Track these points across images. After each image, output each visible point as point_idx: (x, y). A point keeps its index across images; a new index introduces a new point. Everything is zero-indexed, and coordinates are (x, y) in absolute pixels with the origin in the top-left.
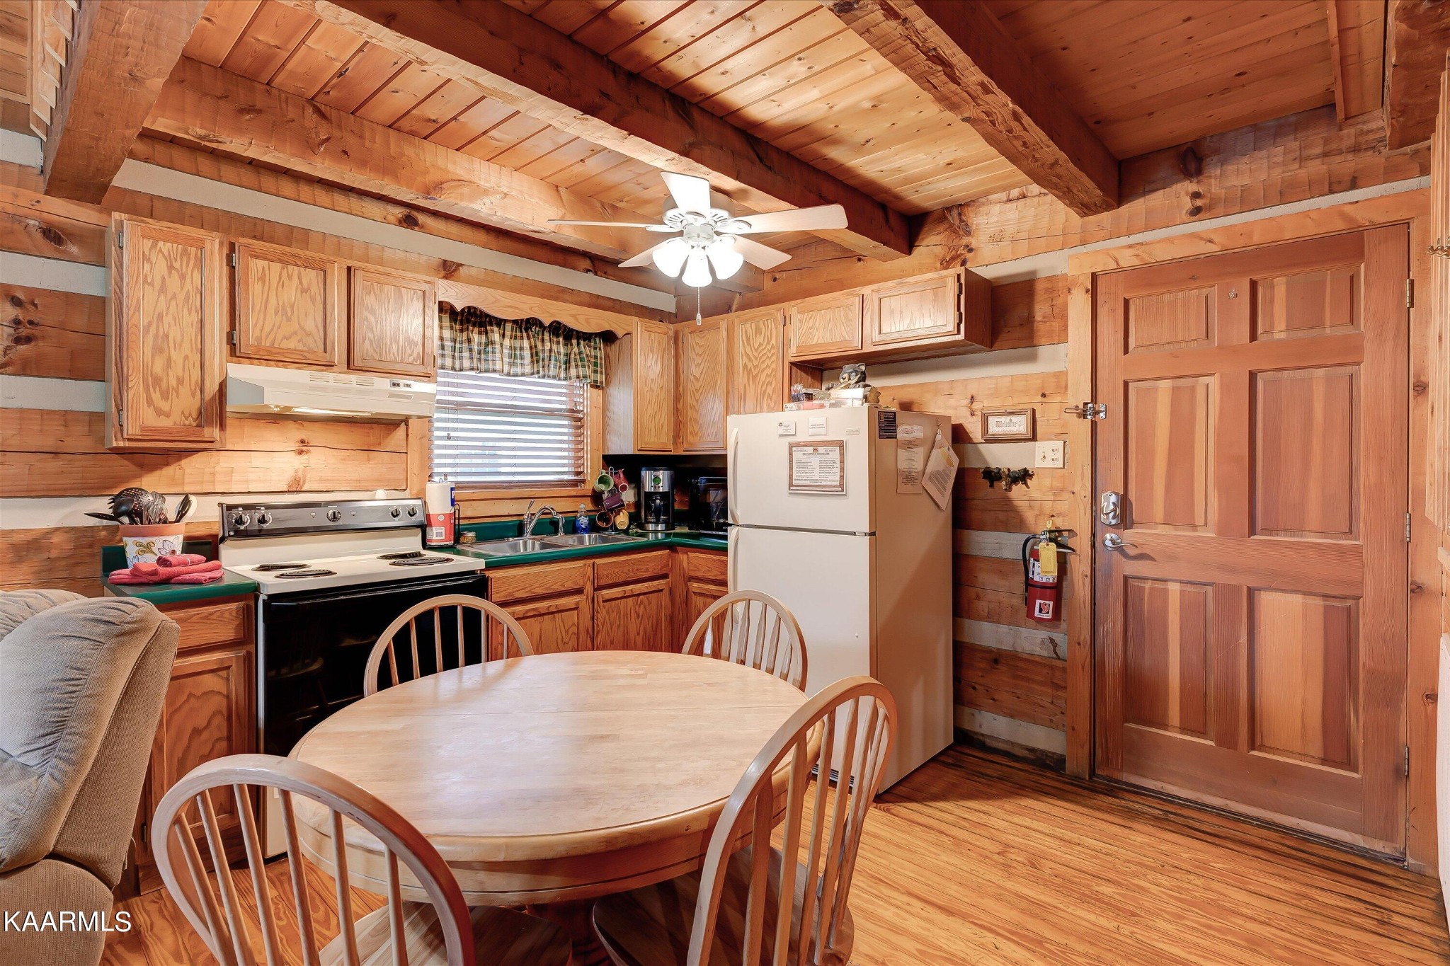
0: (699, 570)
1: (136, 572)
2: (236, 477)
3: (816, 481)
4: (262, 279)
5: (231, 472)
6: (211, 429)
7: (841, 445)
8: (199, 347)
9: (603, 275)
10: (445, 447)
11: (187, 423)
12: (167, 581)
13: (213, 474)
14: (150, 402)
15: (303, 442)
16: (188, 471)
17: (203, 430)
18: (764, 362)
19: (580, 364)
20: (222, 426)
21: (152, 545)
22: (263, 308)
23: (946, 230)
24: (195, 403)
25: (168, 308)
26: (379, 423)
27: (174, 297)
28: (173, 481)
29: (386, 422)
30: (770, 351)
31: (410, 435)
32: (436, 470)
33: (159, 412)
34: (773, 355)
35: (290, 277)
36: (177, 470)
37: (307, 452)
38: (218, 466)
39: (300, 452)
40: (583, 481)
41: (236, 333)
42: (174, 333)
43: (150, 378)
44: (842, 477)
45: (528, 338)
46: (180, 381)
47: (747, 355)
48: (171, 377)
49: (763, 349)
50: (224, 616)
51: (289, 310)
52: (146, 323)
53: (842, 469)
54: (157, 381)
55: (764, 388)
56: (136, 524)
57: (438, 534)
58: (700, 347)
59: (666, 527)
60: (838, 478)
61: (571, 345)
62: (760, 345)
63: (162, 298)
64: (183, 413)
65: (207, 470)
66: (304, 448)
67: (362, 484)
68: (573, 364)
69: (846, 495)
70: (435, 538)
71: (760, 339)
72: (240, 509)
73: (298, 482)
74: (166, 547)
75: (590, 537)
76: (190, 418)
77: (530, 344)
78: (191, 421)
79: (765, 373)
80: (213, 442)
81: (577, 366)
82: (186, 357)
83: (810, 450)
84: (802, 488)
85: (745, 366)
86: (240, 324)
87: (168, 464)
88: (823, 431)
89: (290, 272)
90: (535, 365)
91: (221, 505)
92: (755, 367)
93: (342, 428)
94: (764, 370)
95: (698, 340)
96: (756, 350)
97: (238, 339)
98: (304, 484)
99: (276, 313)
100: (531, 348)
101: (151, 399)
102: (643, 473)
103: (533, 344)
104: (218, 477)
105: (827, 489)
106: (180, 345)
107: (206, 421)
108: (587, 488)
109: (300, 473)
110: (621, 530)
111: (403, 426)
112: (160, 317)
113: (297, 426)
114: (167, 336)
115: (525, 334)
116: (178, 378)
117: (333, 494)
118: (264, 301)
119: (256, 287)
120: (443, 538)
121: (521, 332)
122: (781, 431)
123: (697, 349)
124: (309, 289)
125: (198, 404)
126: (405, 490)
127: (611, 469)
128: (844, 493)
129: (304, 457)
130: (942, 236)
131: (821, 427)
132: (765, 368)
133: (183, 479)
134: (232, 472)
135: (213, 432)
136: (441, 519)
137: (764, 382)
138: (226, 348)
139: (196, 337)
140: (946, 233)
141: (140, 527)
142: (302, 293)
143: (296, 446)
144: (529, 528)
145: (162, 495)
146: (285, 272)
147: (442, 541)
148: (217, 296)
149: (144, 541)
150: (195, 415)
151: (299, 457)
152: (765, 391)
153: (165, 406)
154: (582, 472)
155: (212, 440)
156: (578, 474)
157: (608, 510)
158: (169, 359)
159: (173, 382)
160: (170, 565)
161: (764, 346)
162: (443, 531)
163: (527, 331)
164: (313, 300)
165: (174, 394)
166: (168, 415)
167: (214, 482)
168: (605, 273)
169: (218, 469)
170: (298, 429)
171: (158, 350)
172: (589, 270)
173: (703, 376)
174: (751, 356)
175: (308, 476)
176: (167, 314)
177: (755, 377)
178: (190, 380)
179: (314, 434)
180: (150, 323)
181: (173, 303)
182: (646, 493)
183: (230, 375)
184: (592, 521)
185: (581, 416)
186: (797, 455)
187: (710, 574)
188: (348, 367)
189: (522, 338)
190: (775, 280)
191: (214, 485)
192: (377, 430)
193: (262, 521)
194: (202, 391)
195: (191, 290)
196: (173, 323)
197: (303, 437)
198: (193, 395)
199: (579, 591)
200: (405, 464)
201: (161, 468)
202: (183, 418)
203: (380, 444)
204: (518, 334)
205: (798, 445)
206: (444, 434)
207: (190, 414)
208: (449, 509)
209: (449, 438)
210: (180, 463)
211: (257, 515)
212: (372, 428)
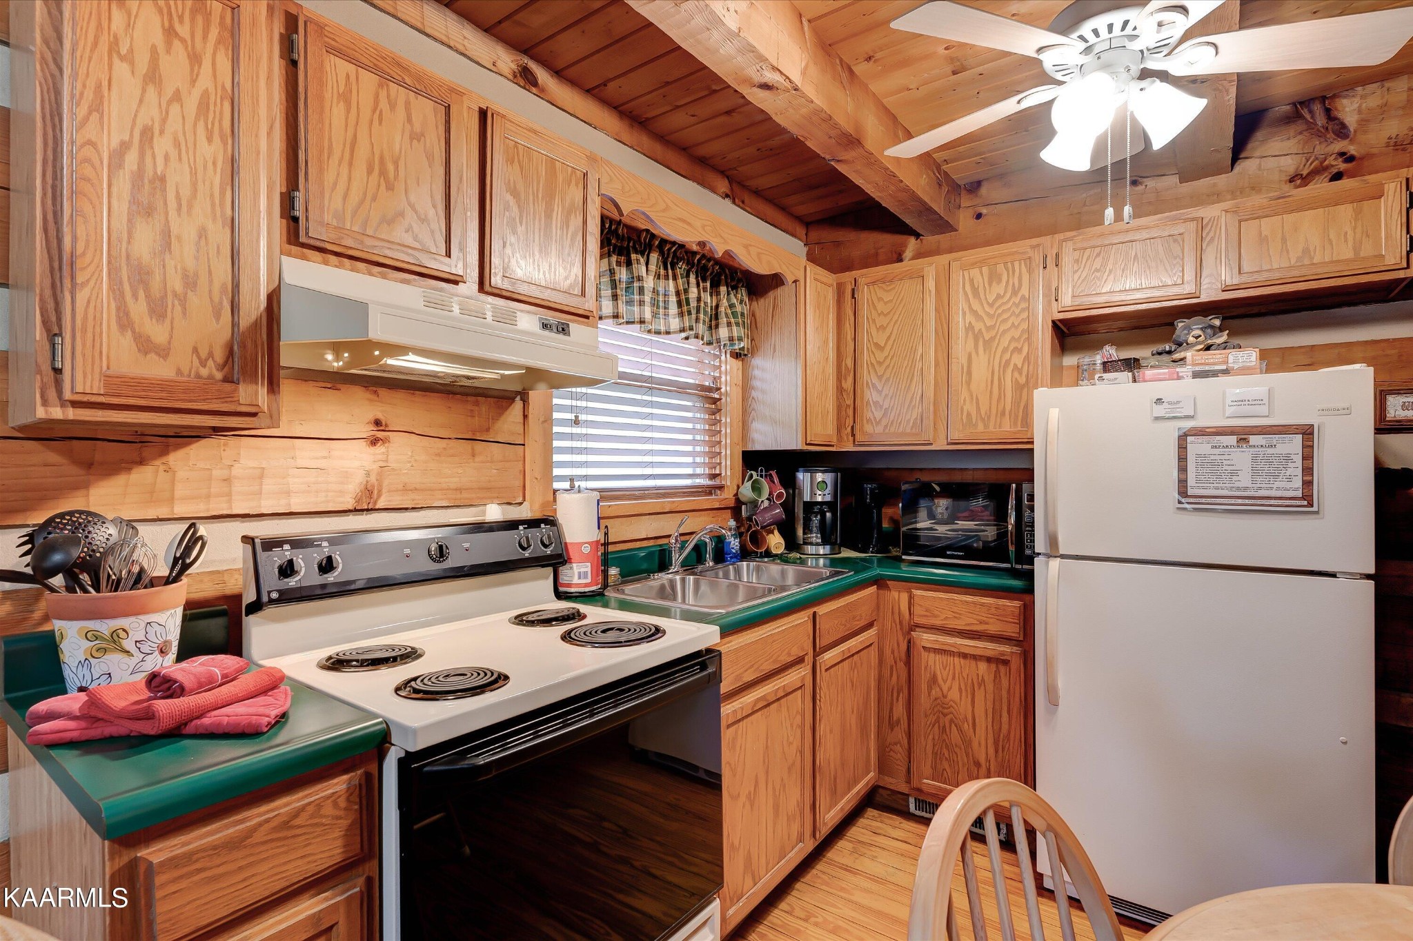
0: (936, 616)
1: (95, 711)
2: (269, 485)
3: (1246, 489)
4: (345, 98)
5: (261, 475)
6: (254, 387)
7: (1307, 433)
8: (229, 212)
9: (741, 205)
10: (572, 437)
11: (204, 372)
12: (176, 733)
13: (227, 480)
14: (125, 321)
15: (377, 423)
16: (181, 474)
17: (236, 390)
18: (1005, 320)
19: (733, 320)
20: (273, 386)
21: (122, 634)
22: (347, 156)
23: (1301, 133)
24: (218, 332)
25: (164, 121)
26: (486, 396)
27: (177, 97)
28: (151, 495)
29: (496, 393)
30: (1017, 305)
31: (530, 416)
32: (557, 472)
33: (145, 346)
34: (1023, 310)
35: (393, 106)
36: (161, 473)
37: (385, 441)
38: (237, 465)
39: (374, 442)
40: (721, 488)
41: (300, 196)
42: (178, 177)
43: (124, 269)
44: (1308, 484)
45: (675, 278)
46: (190, 282)
47: (975, 313)
48: (170, 271)
49: (1004, 304)
50: (323, 812)
51: (391, 167)
52: (115, 143)
53: (1308, 470)
54: (141, 276)
55: (1007, 356)
56: (86, 591)
57: (579, 575)
58: (886, 303)
59: (832, 549)
60: (1298, 482)
61: (718, 294)
62: (999, 297)
63: (151, 90)
64: (195, 350)
65: (217, 473)
66: (380, 435)
67: (465, 495)
68: (723, 320)
69: (1317, 513)
70: (576, 580)
71: (998, 289)
72: (287, 547)
73: (371, 492)
74: (151, 636)
75: (748, 566)
76: (210, 363)
77: (677, 286)
78: (211, 370)
79: (1008, 337)
80: (254, 415)
81: (729, 324)
82: (202, 233)
83: (1232, 440)
84: (1209, 500)
85: (970, 328)
86: (306, 179)
87: (141, 462)
88: (1264, 410)
89: (393, 93)
90: (686, 318)
91: (248, 540)
92: (989, 329)
93: (435, 401)
94: (1005, 332)
95: (881, 293)
96: (991, 305)
97: (302, 208)
98: (379, 496)
99: (370, 171)
100: (678, 293)
101: (127, 314)
102: (800, 475)
103: (681, 288)
104: (237, 487)
105: (1272, 502)
106: (190, 206)
107: (243, 371)
108: (728, 496)
109: (373, 479)
110: (776, 555)
111: (518, 404)
112: (147, 135)
113: (369, 395)
114: (163, 179)
115: (670, 272)
116: (185, 276)
117: (422, 513)
118: (348, 142)
119: (335, 110)
120: (589, 580)
121: (666, 268)
122: (1160, 411)
123: (880, 306)
124: (423, 135)
125: (226, 334)
126: (520, 504)
127: (761, 471)
128: (1315, 508)
129: (380, 449)
130: (1292, 142)
131: (1257, 402)
132: (1009, 329)
133: (173, 490)
134: (261, 477)
135: (256, 393)
136: (586, 549)
137: (1005, 350)
138: (279, 224)
139: (222, 193)
140: (1300, 137)
141: (94, 599)
142: (411, 139)
143: (367, 430)
144: (677, 558)
145: (130, 524)
146: (383, 94)
147: (586, 585)
148: (263, 111)
149: (105, 627)
150: (219, 356)
151: (373, 450)
152: (1008, 362)
153: (157, 332)
154: (720, 475)
155: (252, 410)
156: (713, 476)
157: (762, 528)
158: (166, 234)
159: (176, 284)
160: (181, 691)
161: (1005, 299)
162: (589, 569)
163: (673, 269)
164: (430, 157)
165: (178, 308)
166: (164, 352)
167: (229, 494)
168: (743, 202)
169: (237, 471)
170: (370, 400)
171: (144, 209)
172: (727, 196)
173: (890, 342)
174: (981, 312)
175: (385, 483)
176: (162, 132)
177: (987, 344)
178: (211, 282)
179: (397, 410)
180: (125, 146)
181: (175, 109)
182: (805, 503)
183: (288, 278)
184: (743, 547)
185: (716, 396)
186: (1196, 447)
187: (957, 622)
188: (481, 288)
189: (667, 277)
190: (979, 216)
191: (230, 501)
192: (485, 407)
193: (327, 566)
194: (234, 307)
195: (212, 90)
196: (174, 154)
197: (380, 416)
198: (217, 315)
199: (800, 661)
200: (521, 463)
201: (129, 470)
202: (196, 362)
203: (488, 430)
204: (662, 272)
205: (1201, 432)
206: (571, 416)
207: (211, 355)
208: (596, 535)
209: (576, 422)
210: (164, 459)
211: (317, 556)
212: (477, 404)
